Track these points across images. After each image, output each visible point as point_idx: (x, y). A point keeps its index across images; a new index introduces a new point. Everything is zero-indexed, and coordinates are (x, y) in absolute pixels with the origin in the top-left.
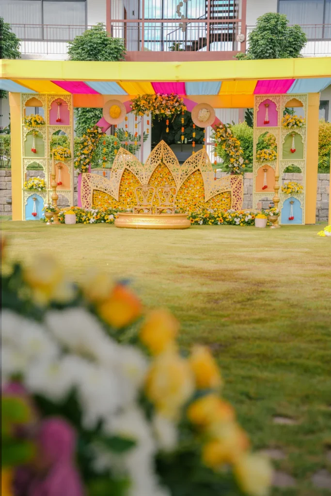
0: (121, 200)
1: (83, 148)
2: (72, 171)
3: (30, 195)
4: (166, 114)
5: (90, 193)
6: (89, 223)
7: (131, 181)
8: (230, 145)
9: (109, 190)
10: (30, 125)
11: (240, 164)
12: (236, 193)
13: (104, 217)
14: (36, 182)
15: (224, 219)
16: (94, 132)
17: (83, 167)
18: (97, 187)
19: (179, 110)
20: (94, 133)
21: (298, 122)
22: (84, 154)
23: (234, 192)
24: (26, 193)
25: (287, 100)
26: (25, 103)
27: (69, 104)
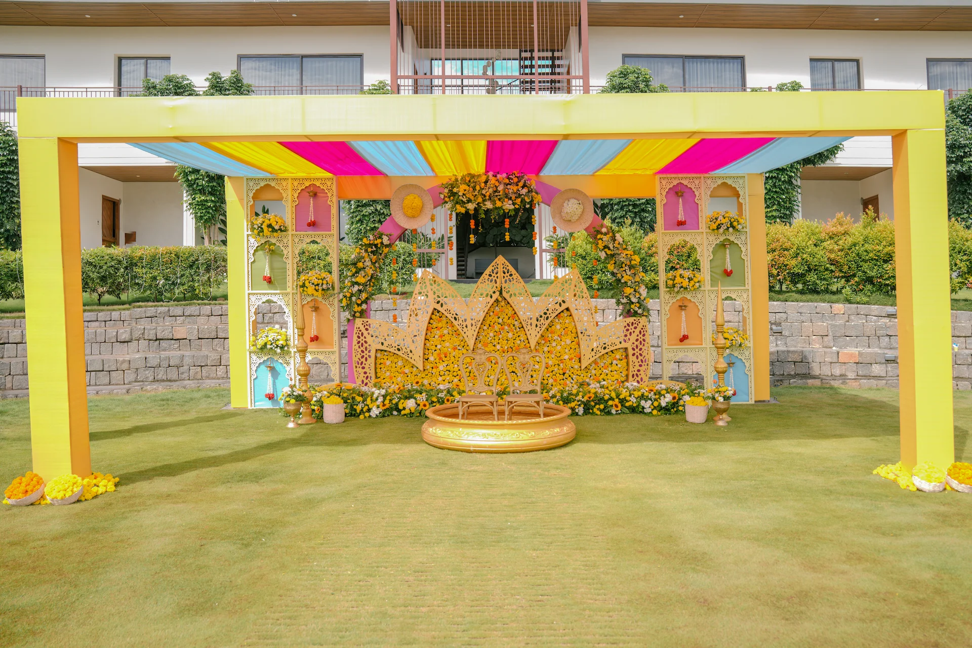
0: (428, 366)
1: (356, 272)
2: (336, 315)
3: (262, 361)
4: (504, 208)
5: (370, 356)
6: (370, 416)
7: (445, 332)
8: (623, 263)
9: (404, 350)
10: (261, 234)
11: (642, 298)
12: (636, 350)
13: (397, 404)
14: (272, 336)
15: (623, 401)
16: (376, 242)
17: (357, 309)
18: (382, 344)
19: (528, 201)
20: (376, 246)
21: (735, 224)
22: (357, 283)
23: (633, 349)
24: (254, 357)
25: (713, 186)
26: (251, 195)
27: (329, 195)
